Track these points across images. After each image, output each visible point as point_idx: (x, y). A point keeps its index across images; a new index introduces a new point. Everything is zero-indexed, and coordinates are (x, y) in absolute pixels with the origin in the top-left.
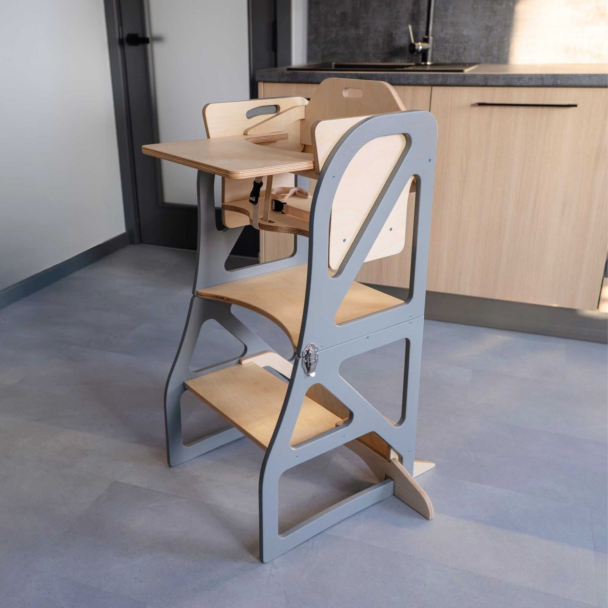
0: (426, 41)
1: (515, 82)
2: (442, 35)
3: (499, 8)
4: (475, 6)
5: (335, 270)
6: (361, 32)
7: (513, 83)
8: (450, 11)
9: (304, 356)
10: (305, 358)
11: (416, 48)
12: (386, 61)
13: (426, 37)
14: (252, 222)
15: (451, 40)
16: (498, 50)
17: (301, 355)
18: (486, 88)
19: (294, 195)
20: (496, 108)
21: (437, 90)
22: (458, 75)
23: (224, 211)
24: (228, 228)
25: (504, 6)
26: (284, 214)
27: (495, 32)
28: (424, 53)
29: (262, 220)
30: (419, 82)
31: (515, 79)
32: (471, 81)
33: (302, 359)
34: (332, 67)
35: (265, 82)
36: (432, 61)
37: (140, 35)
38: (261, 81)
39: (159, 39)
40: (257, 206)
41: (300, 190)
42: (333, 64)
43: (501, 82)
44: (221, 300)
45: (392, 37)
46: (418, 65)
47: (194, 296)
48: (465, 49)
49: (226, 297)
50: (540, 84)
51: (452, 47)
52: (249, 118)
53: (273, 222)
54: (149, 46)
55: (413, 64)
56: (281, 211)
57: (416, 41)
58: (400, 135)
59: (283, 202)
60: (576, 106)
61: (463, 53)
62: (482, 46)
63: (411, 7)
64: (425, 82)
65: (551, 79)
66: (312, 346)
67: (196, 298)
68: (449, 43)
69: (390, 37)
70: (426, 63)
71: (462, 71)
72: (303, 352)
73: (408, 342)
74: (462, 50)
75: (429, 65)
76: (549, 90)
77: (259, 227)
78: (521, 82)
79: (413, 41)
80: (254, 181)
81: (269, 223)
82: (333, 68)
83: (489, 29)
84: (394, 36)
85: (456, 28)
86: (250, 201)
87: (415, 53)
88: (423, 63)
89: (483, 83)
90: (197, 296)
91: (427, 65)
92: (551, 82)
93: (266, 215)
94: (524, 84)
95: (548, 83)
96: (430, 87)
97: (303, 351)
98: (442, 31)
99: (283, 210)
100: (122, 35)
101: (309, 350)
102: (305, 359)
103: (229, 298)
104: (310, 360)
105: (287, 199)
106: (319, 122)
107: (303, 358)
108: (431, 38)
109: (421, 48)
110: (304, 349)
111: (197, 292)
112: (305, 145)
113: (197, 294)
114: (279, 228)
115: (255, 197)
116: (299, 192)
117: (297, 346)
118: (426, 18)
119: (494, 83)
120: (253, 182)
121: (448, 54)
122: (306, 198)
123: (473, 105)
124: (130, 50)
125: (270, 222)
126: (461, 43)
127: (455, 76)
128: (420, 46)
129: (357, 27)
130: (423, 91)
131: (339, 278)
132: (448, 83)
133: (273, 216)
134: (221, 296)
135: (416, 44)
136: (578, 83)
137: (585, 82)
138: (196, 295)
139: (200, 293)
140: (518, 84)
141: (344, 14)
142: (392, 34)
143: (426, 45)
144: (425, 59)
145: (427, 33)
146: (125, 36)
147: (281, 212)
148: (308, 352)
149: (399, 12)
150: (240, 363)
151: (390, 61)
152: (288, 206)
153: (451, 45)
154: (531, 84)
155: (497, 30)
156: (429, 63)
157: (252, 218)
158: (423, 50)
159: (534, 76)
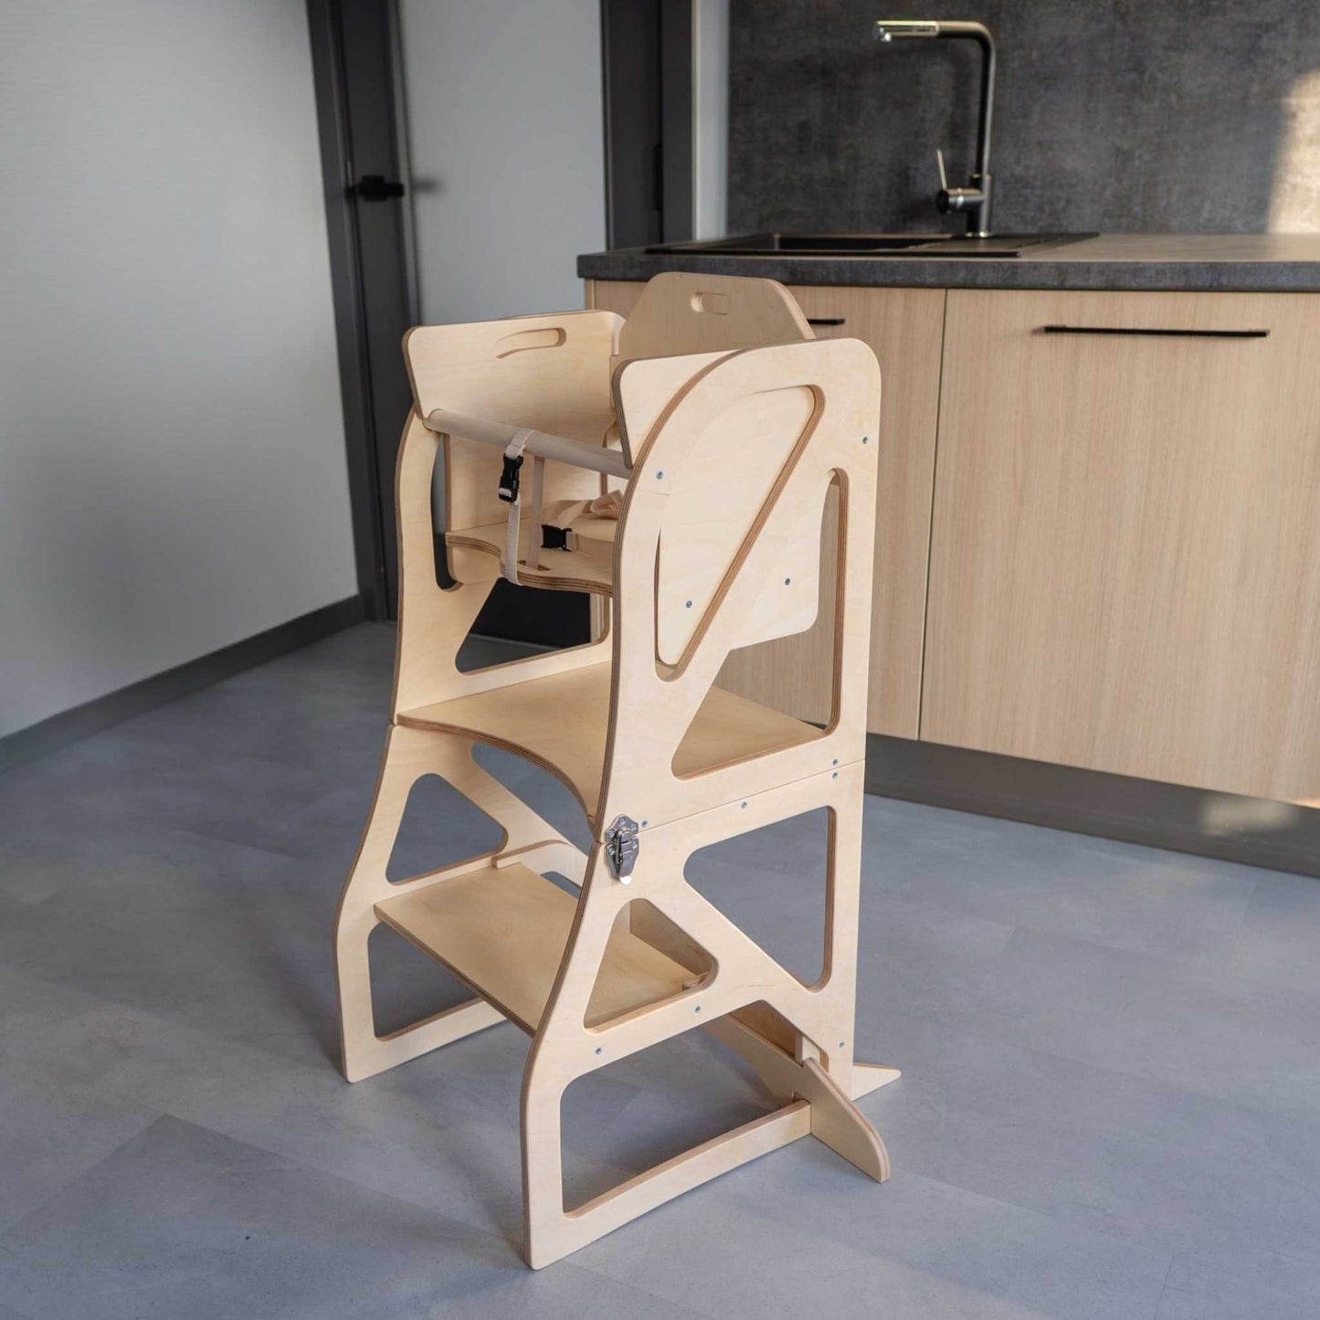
0: (976, 184)
1: (1126, 280)
2: (1018, 170)
3: (1145, 107)
4: (1092, 105)
6: (842, 167)
7: (1121, 283)
8: (1036, 117)
11: (951, 200)
12: (895, 230)
13: (976, 176)
15: (1038, 183)
16: (1143, 203)
18: (1064, 294)
20: (1087, 340)
21: (957, 297)
22: (1000, 263)
25: (1157, 104)
27: (1137, 163)
28: (971, 211)
30: (918, 279)
31: (1125, 273)
34: (773, 247)
35: (596, 279)
36: (989, 229)
37: (388, 180)
38: (589, 278)
39: (429, 186)
42: (777, 236)
45: (908, 178)
46: (959, 238)
48: (1068, 201)
50: (1181, 284)
51: (1041, 196)
54: (405, 200)
55: (948, 236)
57: (953, 185)
60: (1262, 334)
61: (1064, 210)
62: (1108, 193)
63: (949, 110)
64: (930, 280)
65: (1207, 273)
68: (1033, 188)
69: (903, 176)
70: (976, 235)
71: (1014, 255)
74: (1061, 205)
75: (984, 238)
76: (1205, 297)
78: (1141, 281)
79: (944, 185)
82: (777, 249)
83: (1123, 157)
84: (912, 173)
85: (1050, 154)
87: (949, 212)
88: (969, 235)
89: (1056, 283)
91: (980, 238)
92: (1206, 279)
94: (1147, 285)
95: (1199, 283)
96: (943, 291)
98: (1018, 162)
100: (353, 179)
108: (987, 178)
109: (961, 200)
119: (1080, 284)
121: (1032, 214)
123: (1036, 332)
124: (368, 209)
126: (1061, 187)
127: (992, 265)
128: (960, 198)
129: (832, 155)
130: (927, 301)
132: (979, 281)
135: (951, 192)
136: (1268, 283)
137: (1283, 281)
140: (1133, 284)
141: (804, 126)
142: (908, 168)
143: (973, 195)
144: (974, 227)
145: (979, 169)
146: (359, 179)
149: (922, 119)
151: (904, 230)
153: (1038, 192)
154: (1161, 285)
155: (1140, 157)
156: (982, 234)
158: (965, 205)
159: (1169, 266)
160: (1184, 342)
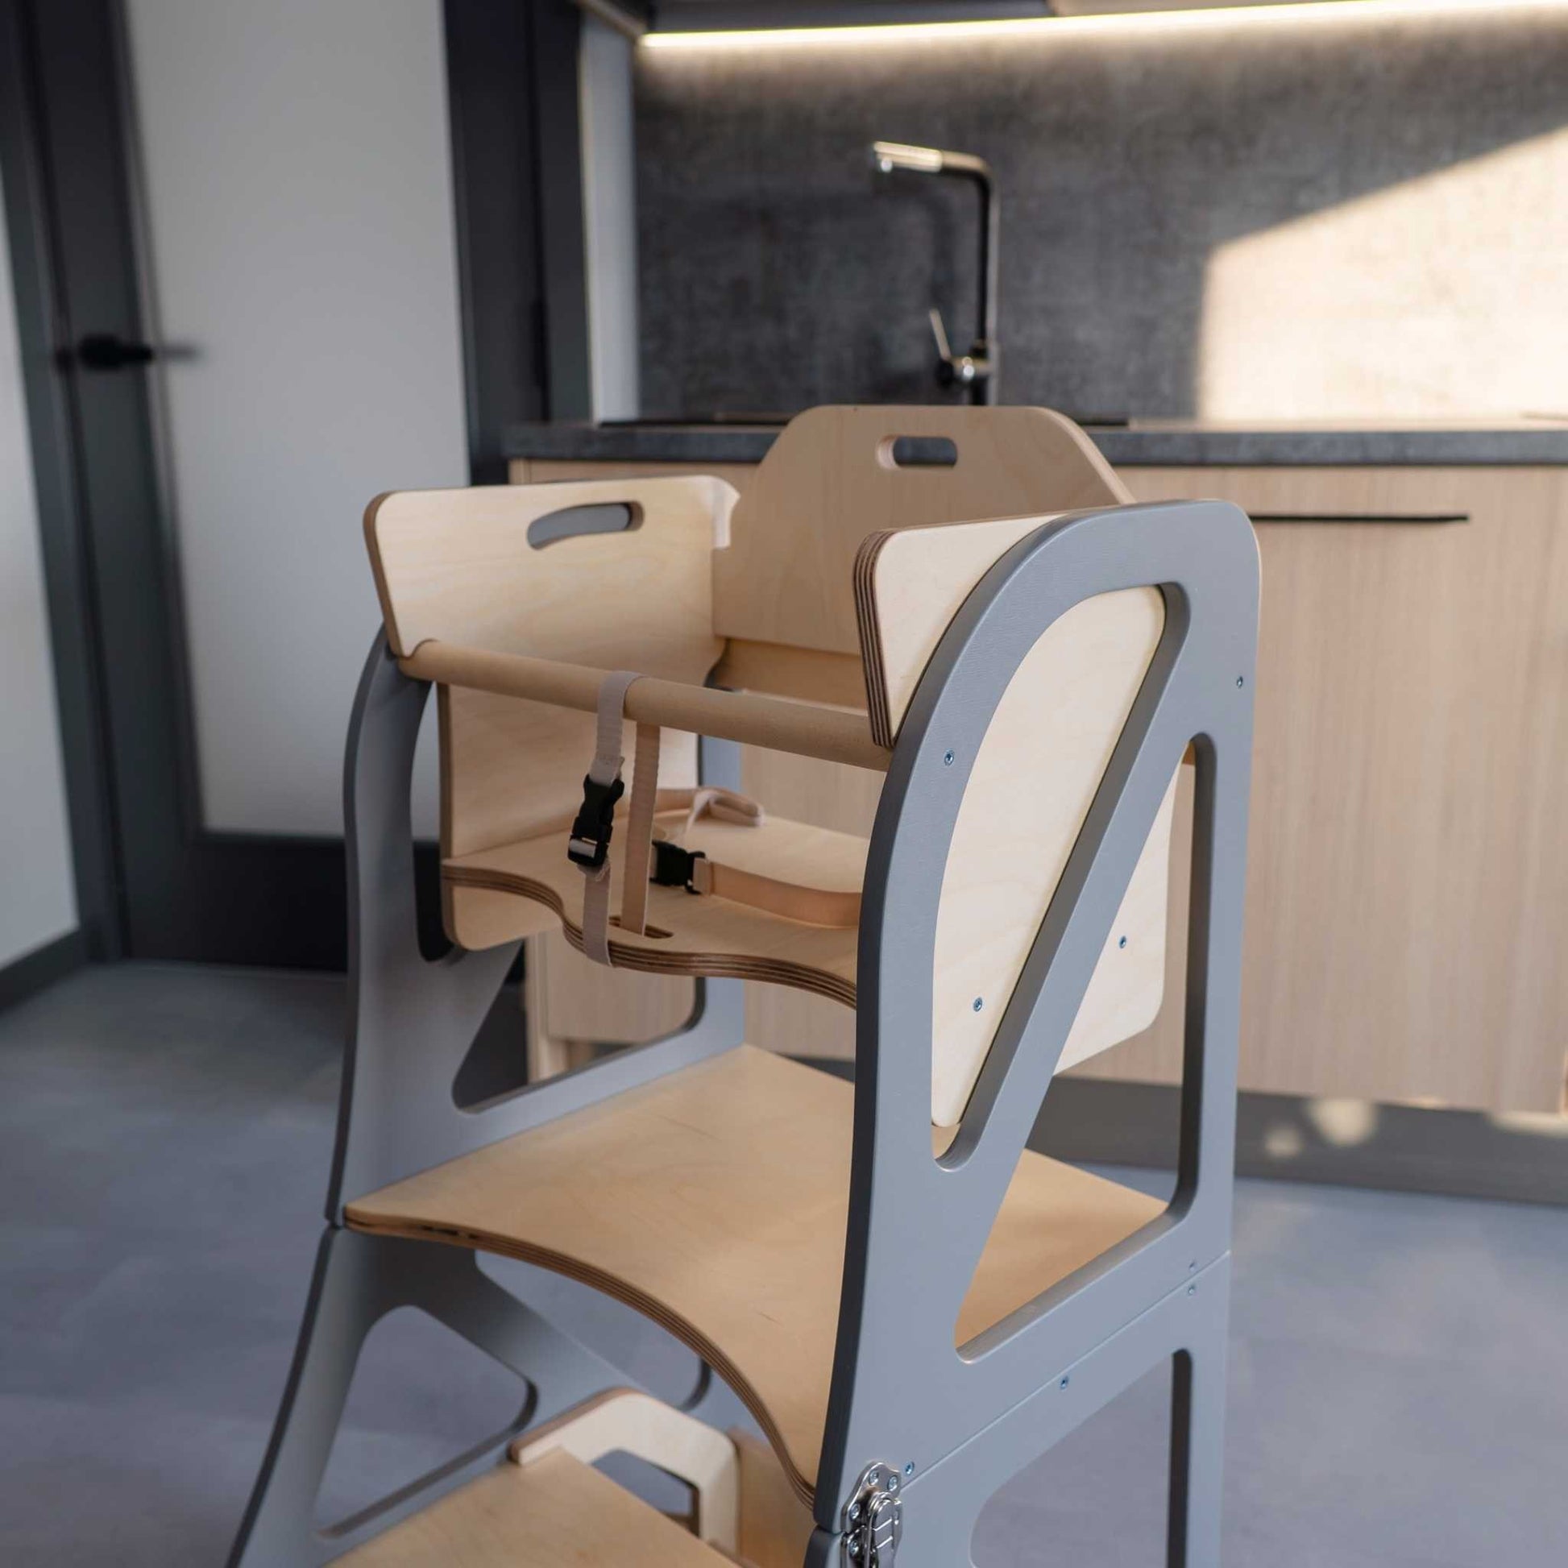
0: (979, 353)
1: (1287, 453)
4: (1105, 266)
5: (946, 1130)
6: (793, 334)
9: (848, 1529)
10: (851, 1537)
11: (958, 372)
13: (980, 343)
14: (581, 939)
15: (1044, 356)
16: (1174, 381)
17: (837, 1527)
19: (706, 814)
23: (451, 891)
24: (464, 952)
26: (694, 897)
28: (979, 386)
29: (617, 925)
32: (1156, 452)
33: (842, 1543)
35: (531, 458)
37: (124, 337)
38: (518, 457)
39: (185, 353)
40: (602, 872)
41: (722, 795)
43: (1245, 453)
44: (447, 1239)
45: (878, 345)
47: (334, 1227)
49: (465, 1229)
50: (1358, 456)
51: (1049, 372)
52: (538, 545)
53: (668, 935)
54: (152, 371)
56: (685, 884)
57: (957, 354)
58: (1148, 589)
59: (690, 850)
60: (1462, 518)
62: (1130, 370)
63: (928, 267)
65: (1391, 442)
66: (877, 1477)
67: (341, 1237)
68: (1038, 362)
69: (874, 346)
71: (1125, 424)
72: (844, 1514)
73: (1182, 1363)
77: (611, 955)
78: (1305, 453)
79: (945, 352)
80: (588, 778)
81: (648, 939)
85: (1057, 322)
86: (573, 856)
87: (954, 387)
89: (1195, 458)
90: (346, 1226)
92: (1389, 451)
93: (634, 906)
94: (1313, 458)
95: (1381, 455)
97: (845, 1507)
99: (692, 880)
100: (67, 340)
101: (868, 1495)
102: (857, 1537)
103: (478, 1231)
104: (873, 1541)
105: (690, 837)
106: (885, 537)
107: (847, 1535)
108: (993, 348)
109: (969, 372)
110: (847, 1501)
111: (345, 1210)
112: (728, 641)
113: (346, 1218)
114: (694, 959)
115: (596, 843)
116: (720, 802)
117: (813, 1480)
118: (972, 295)
119: (1226, 457)
120: (583, 779)
122: (752, 825)
124: (95, 385)
125: (652, 933)
126: (1072, 361)
128: (968, 369)
129: (779, 318)
131: (965, 1165)
133: (660, 907)
134: (445, 1224)
135: (956, 363)
137: (1486, 452)
138: (340, 1221)
139: (356, 1213)
140: (1296, 457)
141: (739, 284)
142: (879, 337)
143: (981, 366)
145: (982, 333)
146: (77, 341)
147: (683, 888)
148: (864, 1504)
149: (894, 279)
150: (511, 1457)
152: (712, 866)
153: (1045, 367)
154: (1331, 458)
157: (578, 920)
158: (974, 379)
160: (1358, 532)
